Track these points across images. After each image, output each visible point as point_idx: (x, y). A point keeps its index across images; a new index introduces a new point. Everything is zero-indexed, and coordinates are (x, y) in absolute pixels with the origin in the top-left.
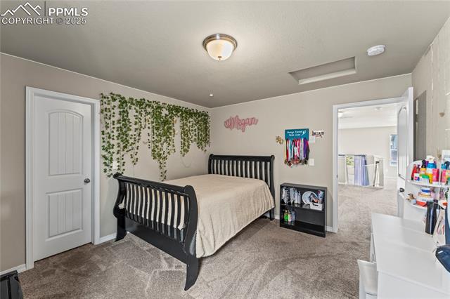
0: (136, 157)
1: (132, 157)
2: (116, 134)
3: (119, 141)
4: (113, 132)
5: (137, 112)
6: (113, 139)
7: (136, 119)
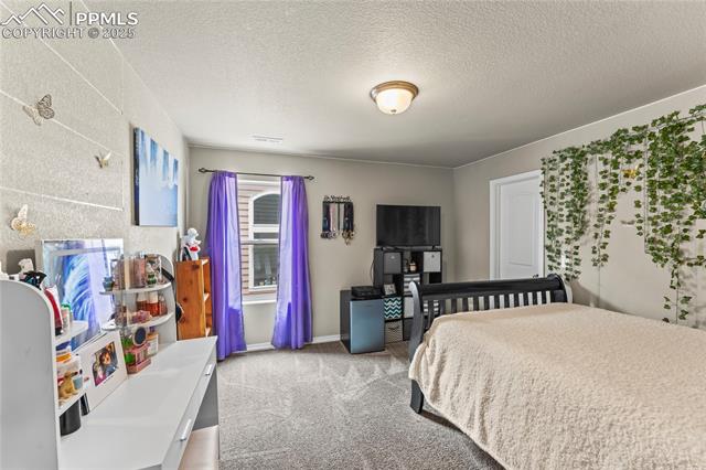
0: (603, 252)
1: (594, 252)
2: (566, 212)
3: (570, 224)
4: (561, 210)
5: (606, 163)
6: (562, 221)
7: (605, 177)
